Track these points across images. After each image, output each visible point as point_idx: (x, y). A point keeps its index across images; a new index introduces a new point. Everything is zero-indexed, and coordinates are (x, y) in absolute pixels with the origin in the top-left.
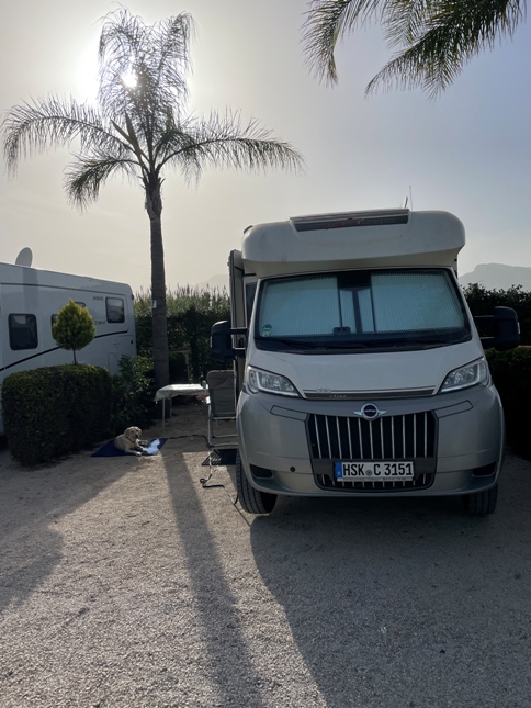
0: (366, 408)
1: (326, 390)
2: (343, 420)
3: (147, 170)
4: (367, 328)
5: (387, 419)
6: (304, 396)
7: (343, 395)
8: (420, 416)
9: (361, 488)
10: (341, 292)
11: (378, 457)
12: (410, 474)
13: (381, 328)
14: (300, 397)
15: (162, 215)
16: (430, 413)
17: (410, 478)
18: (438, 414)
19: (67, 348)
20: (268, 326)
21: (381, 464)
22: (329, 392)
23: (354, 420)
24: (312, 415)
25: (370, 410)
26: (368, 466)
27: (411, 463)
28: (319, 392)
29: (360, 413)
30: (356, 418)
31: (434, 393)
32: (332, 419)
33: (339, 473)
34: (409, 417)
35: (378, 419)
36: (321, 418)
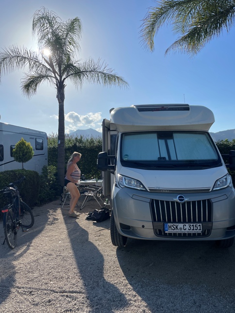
0: (179, 197)
1: (159, 188)
2: (168, 202)
3: (58, 80)
4: (173, 158)
5: (189, 203)
6: (149, 191)
7: (168, 190)
8: (204, 201)
9: (176, 236)
10: (159, 140)
11: (184, 221)
12: (200, 229)
13: (180, 158)
14: (146, 191)
15: (64, 101)
16: (209, 200)
17: (200, 232)
18: (213, 200)
19: (20, 162)
20: (126, 155)
21: (187, 225)
22: (161, 189)
23: (173, 203)
24: (153, 200)
25: (181, 198)
26: (180, 225)
27: (201, 224)
28: (156, 188)
29: (177, 199)
30: (174, 202)
31: (210, 191)
32: (162, 202)
33: (166, 229)
34: (199, 202)
35: (185, 203)
36: (157, 201)
